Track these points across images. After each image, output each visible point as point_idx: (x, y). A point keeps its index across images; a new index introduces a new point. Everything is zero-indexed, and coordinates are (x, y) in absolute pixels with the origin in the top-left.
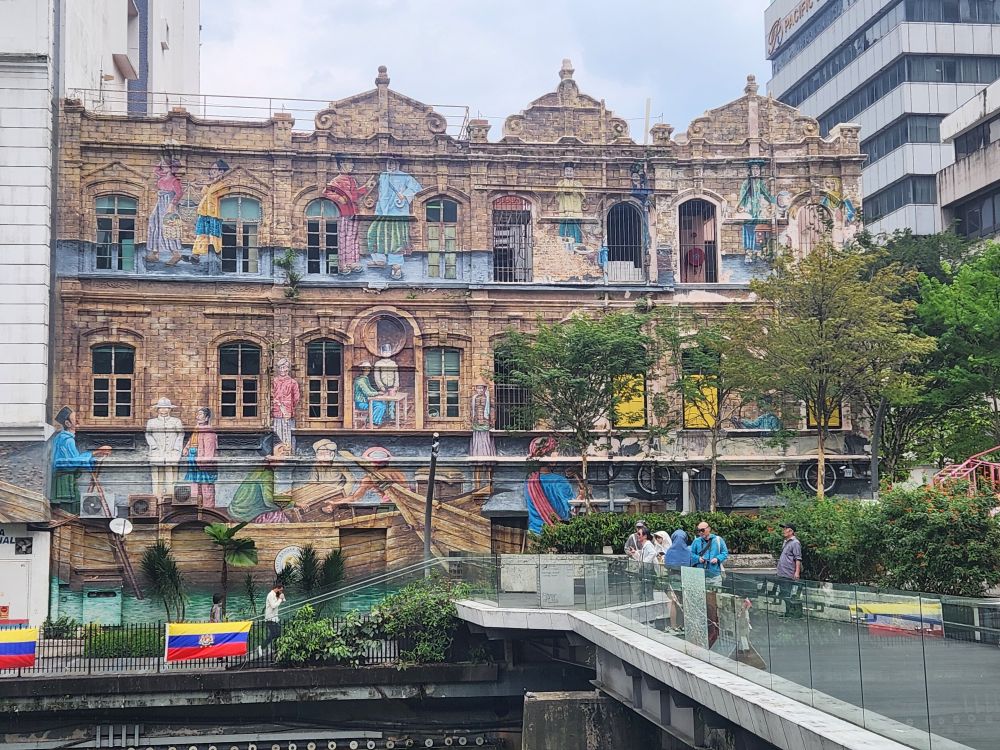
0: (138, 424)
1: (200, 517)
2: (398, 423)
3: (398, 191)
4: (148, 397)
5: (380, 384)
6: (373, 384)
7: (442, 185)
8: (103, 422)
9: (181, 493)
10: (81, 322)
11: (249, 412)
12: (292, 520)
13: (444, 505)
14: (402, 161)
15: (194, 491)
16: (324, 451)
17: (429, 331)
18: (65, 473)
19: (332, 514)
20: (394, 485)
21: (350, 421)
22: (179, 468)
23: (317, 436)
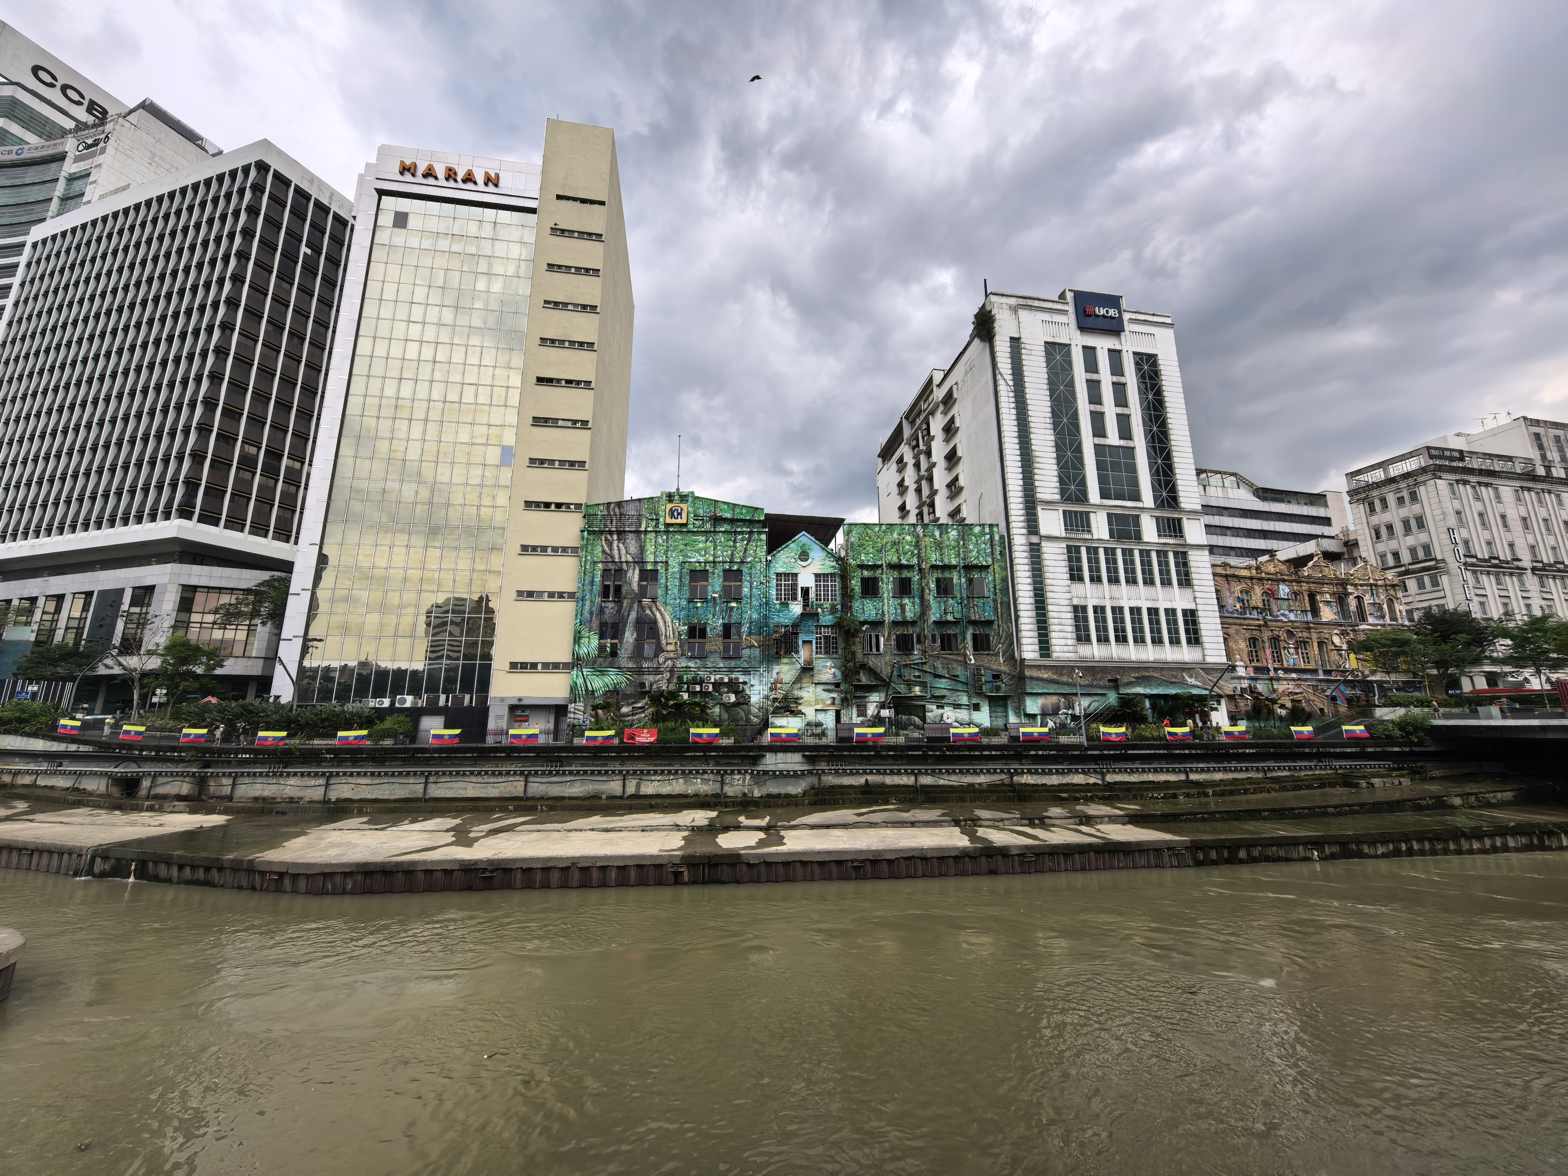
2: (1298, 665)
3: (1284, 590)
4: (1234, 655)
7: (1295, 588)
11: (1258, 660)
15: (1253, 686)
16: (1281, 674)
17: (1300, 636)
20: (1301, 686)
22: (1248, 678)
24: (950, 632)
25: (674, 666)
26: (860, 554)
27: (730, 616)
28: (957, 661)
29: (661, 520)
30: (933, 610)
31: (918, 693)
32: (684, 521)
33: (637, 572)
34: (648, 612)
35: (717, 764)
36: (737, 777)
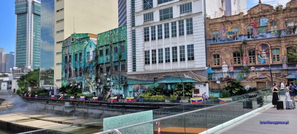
0: (220, 66)
1: (231, 80)
2: (267, 63)
3: (264, 21)
4: (222, 62)
5: (263, 56)
6: (261, 56)
7: (273, 18)
8: (215, 66)
9: (228, 77)
10: (211, 51)
11: (239, 63)
12: (247, 81)
13: (277, 77)
14: (264, 16)
15: (230, 76)
16: (253, 69)
17: (272, 46)
18: (210, 74)
19: (255, 79)
20: (267, 74)
21: (257, 63)
22: (227, 73)
23: (251, 66)
24: (116, 65)
25: (73, 79)
27: (80, 65)
28: (117, 74)
30: (113, 58)
32: (74, 41)
33: (69, 56)
34: (70, 66)
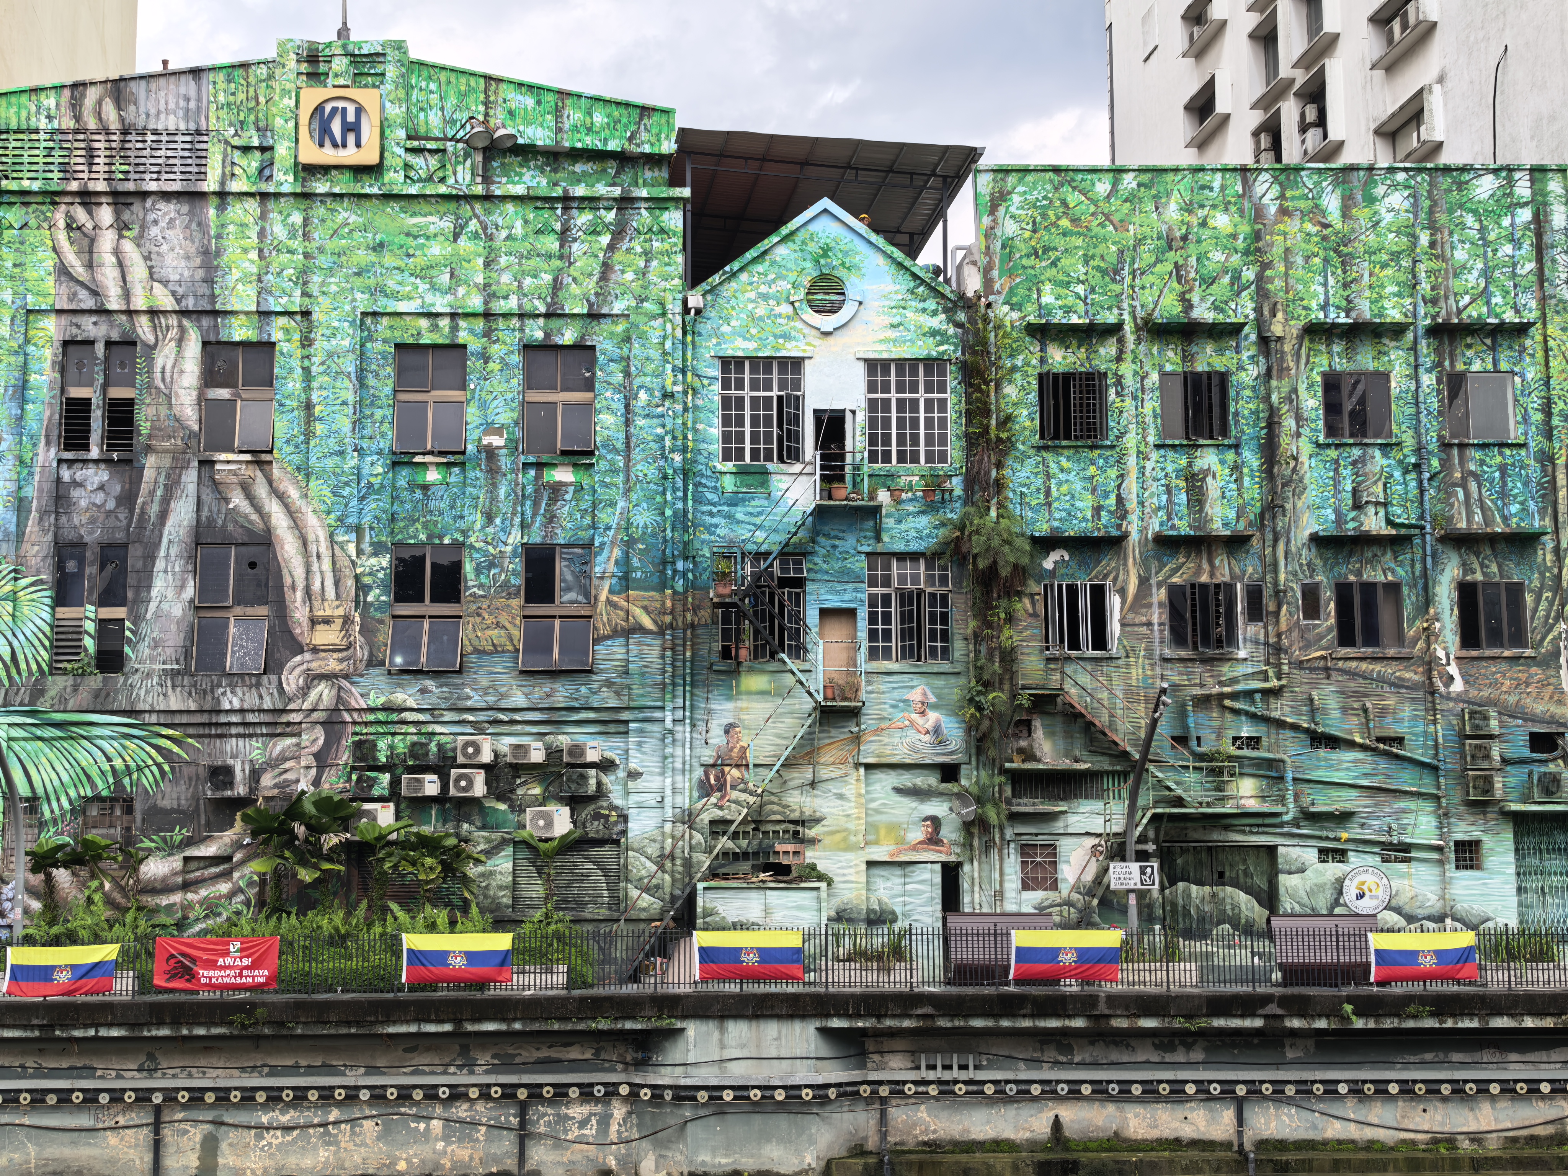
24: (1374, 575)
25: (340, 706)
26: (1036, 284)
27: (551, 518)
28: (1398, 685)
29: (282, 150)
30: (1312, 495)
31: (1253, 805)
32: (369, 156)
33: (193, 349)
34: (238, 500)
35: (506, 1065)
36: (577, 1111)
